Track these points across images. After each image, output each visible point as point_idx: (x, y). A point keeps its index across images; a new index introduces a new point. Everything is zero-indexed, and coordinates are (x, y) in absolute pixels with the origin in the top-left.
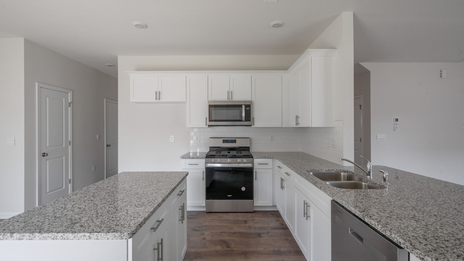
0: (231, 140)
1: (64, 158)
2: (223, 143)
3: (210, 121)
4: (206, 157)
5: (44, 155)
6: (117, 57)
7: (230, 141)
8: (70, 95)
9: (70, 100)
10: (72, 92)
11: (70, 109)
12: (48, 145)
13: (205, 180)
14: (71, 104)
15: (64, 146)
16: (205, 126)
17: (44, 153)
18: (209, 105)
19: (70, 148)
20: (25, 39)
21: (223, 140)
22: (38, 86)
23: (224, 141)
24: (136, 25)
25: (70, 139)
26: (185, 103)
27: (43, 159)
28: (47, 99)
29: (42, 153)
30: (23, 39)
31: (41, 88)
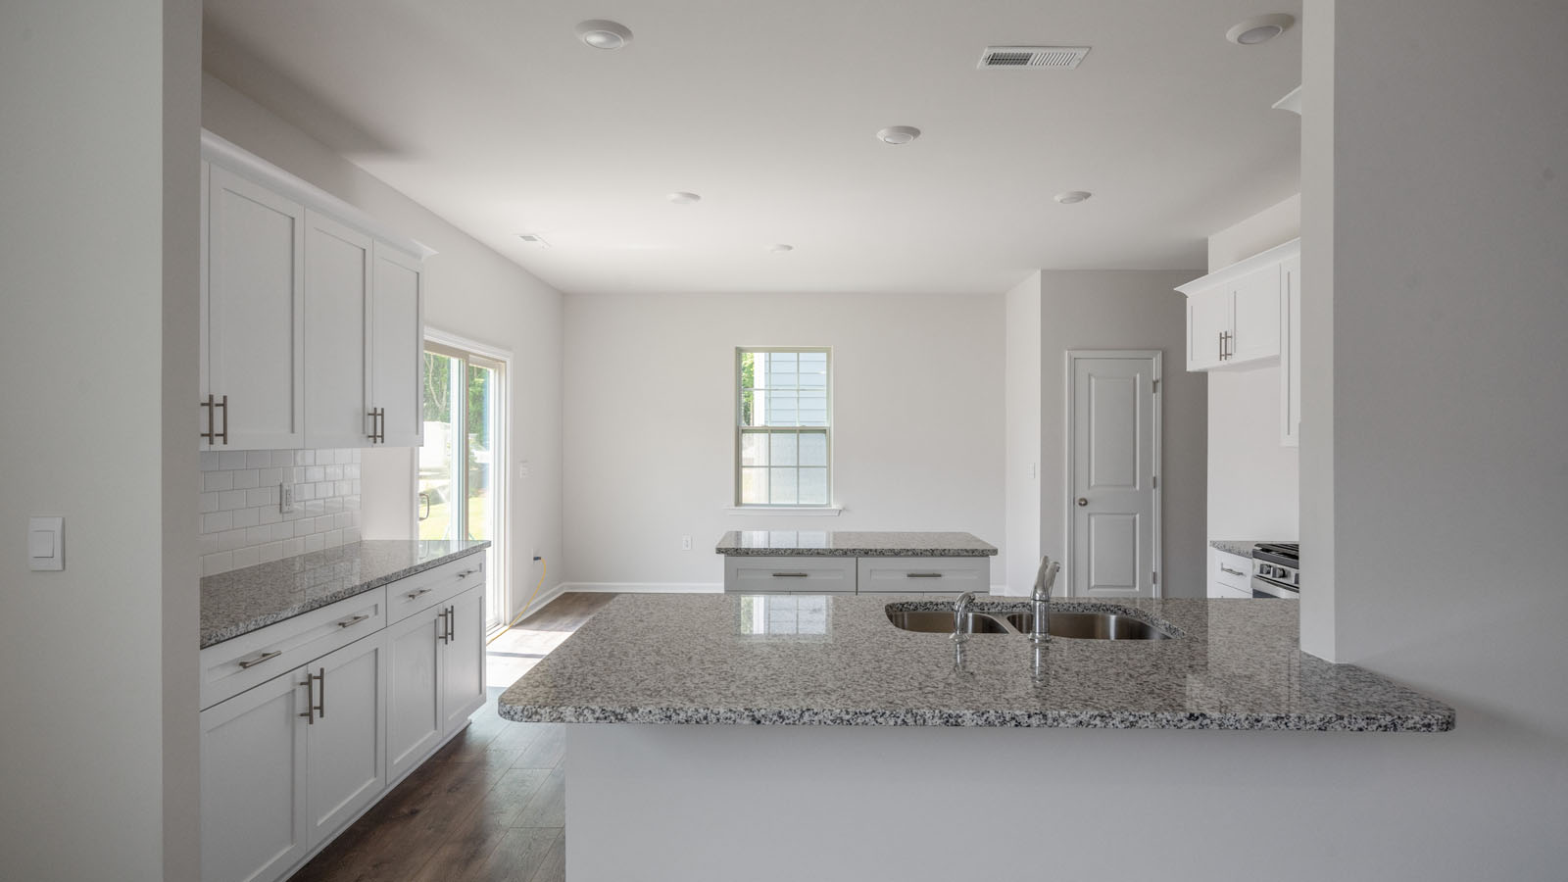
1: (1138, 516)
4: (1255, 555)
5: (1084, 503)
8: (1155, 363)
9: (1156, 374)
10: (1160, 355)
11: (1156, 399)
12: (1093, 484)
14: (1160, 385)
15: (1138, 488)
17: (1084, 499)
19: (1156, 494)
22: (1070, 358)
25: (1156, 472)
27: (1082, 512)
28: (1093, 380)
29: (1077, 499)
30: (1038, 273)
31: (1074, 361)
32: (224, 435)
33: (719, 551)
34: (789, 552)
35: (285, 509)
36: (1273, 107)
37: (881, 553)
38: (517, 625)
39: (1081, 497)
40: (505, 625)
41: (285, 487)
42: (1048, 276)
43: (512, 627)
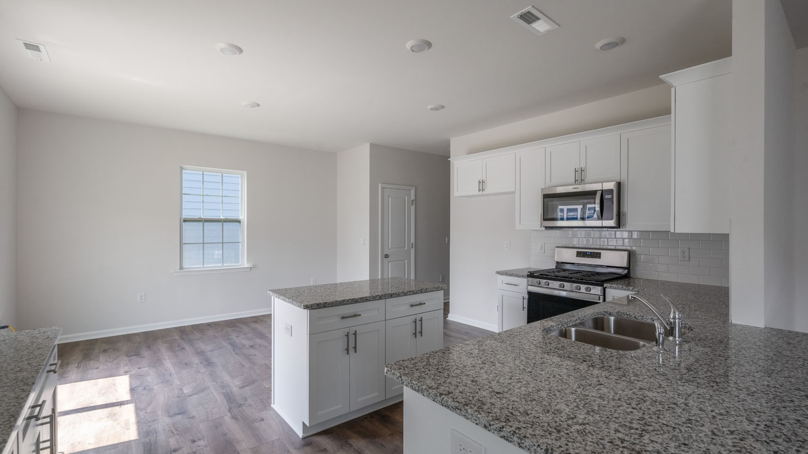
0: (591, 252)
1: (406, 261)
2: (577, 256)
3: (545, 220)
4: (529, 276)
5: (387, 256)
6: (449, 140)
7: (590, 255)
8: (413, 192)
9: (413, 197)
10: (414, 189)
11: (413, 208)
12: (390, 247)
13: (526, 310)
14: (414, 202)
15: (406, 248)
16: (539, 228)
17: (386, 255)
18: (544, 195)
19: (413, 251)
20: (370, 144)
21: (577, 252)
22: (381, 187)
23: (579, 254)
24: (431, 109)
25: (413, 241)
26: (514, 193)
27: (386, 260)
28: (390, 198)
29: (384, 255)
30: (369, 144)
31: (383, 188)
34: (350, 301)
36: (660, 77)
39: (386, 253)
42: (373, 147)
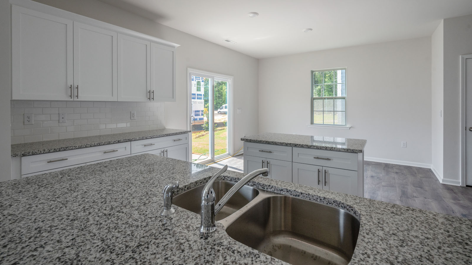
5: (471, 129)
29: (468, 127)
30: (443, 21)
31: (466, 59)
32: (77, 96)
33: (242, 140)
34: (265, 142)
35: (132, 118)
37: (302, 146)
38: (235, 156)
40: (231, 156)
41: (132, 112)
43: (233, 156)
